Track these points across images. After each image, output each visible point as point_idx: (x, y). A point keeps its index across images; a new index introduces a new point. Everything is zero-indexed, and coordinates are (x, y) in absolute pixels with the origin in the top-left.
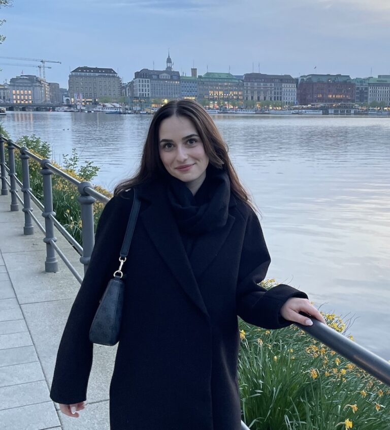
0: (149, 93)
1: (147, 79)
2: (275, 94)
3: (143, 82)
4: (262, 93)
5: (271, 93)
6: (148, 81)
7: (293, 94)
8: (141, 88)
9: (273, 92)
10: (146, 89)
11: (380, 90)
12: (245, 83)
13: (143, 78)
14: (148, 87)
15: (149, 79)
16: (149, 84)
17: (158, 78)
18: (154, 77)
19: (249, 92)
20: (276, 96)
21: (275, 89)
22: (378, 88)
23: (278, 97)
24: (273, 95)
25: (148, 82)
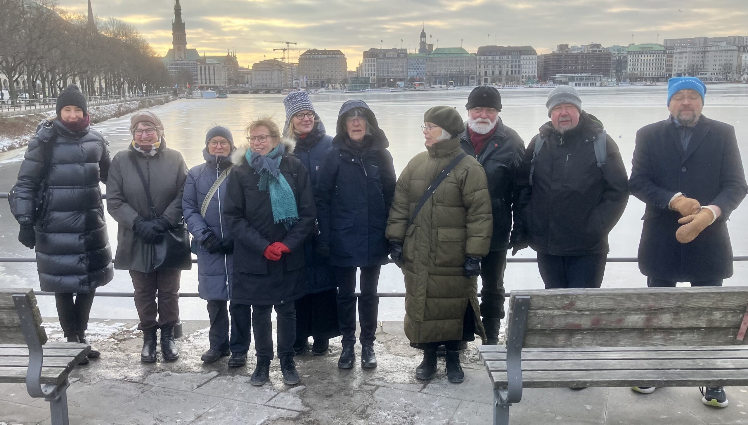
0: (375, 72)
1: (373, 59)
2: (512, 67)
3: (369, 62)
4: (497, 67)
5: (508, 67)
6: (374, 60)
7: (534, 67)
8: (367, 68)
9: (510, 66)
10: (372, 69)
11: (643, 58)
12: (478, 57)
13: (370, 58)
14: (374, 66)
15: (375, 59)
16: (375, 63)
17: (385, 57)
18: (381, 56)
19: (482, 66)
20: (514, 69)
21: (512, 61)
22: (640, 56)
23: (515, 71)
24: (510, 69)
25: (374, 62)
